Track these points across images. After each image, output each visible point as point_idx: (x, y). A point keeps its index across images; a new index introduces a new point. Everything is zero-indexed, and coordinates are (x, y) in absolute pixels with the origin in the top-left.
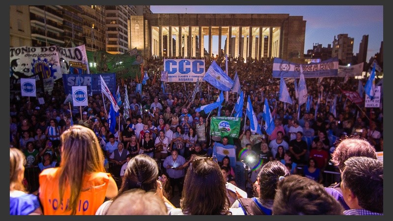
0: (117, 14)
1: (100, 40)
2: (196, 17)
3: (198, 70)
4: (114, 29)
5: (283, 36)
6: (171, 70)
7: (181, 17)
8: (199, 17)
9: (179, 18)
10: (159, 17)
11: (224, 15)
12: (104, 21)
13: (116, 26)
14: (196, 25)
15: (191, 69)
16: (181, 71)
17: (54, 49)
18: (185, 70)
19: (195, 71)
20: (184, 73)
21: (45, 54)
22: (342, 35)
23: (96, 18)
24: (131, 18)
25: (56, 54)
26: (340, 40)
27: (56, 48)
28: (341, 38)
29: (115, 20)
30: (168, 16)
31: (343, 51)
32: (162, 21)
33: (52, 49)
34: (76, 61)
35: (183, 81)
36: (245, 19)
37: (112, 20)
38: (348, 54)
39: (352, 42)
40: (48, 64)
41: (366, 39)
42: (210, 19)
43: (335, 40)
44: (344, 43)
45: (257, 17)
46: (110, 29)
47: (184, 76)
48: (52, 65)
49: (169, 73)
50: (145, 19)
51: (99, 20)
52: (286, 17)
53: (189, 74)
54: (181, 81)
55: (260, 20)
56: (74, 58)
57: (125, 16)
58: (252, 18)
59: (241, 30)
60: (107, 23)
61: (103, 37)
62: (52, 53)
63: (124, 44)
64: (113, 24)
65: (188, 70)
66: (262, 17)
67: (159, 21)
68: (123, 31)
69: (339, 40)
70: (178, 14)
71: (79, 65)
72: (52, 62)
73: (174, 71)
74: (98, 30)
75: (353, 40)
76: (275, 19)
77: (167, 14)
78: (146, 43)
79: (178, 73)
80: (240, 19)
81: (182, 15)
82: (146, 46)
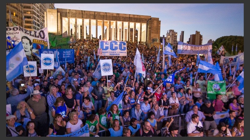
0: (32, 7)
1: (20, 25)
2: (94, 13)
3: (123, 48)
4: (29, 17)
5: (148, 29)
6: (104, 48)
7: (83, 13)
8: (96, 13)
9: (82, 14)
10: (68, 11)
11: (113, 14)
12: (22, 11)
13: (31, 15)
14: (94, 18)
15: (118, 48)
16: (112, 49)
17: (17, 29)
18: (114, 48)
19: (121, 49)
20: (114, 50)
21: (9, 33)
22: (171, 30)
23: (17, 9)
24: (47, 11)
25: (18, 33)
26: (171, 33)
27: (19, 28)
28: (171, 32)
29: (30, 11)
30: (75, 12)
31: (172, 39)
32: (70, 15)
33: (16, 29)
34: (39, 39)
35: (113, 55)
36: (125, 17)
37: (28, 11)
38: (174, 41)
39: (176, 35)
40: (11, 41)
41: (183, 32)
42: (103, 16)
43: (168, 33)
44: (172, 35)
45: (132, 17)
46: (26, 17)
47: (114, 52)
48: (14, 42)
49: (103, 49)
50: (58, 12)
51: (19, 10)
52: (150, 18)
53: (116, 51)
54: (111, 55)
55: (134, 18)
56: (38, 37)
57: (38, 9)
58: (129, 17)
59: (123, 24)
60: (24, 13)
61: (22, 23)
62: (15, 32)
63: (37, 29)
64: (29, 14)
65: (116, 48)
66: (136, 17)
67: (68, 14)
68: (36, 19)
69: (169, 33)
70: (82, 11)
71: (42, 42)
72: (15, 39)
73: (107, 48)
74: (18, 17)
75: (177, 33)
76: (143, 19)
77: (74, 10)
78: (59, 29)
79: (109, 50)
80: (123, 17)
81: (85, 11)
82: (59, 31)
